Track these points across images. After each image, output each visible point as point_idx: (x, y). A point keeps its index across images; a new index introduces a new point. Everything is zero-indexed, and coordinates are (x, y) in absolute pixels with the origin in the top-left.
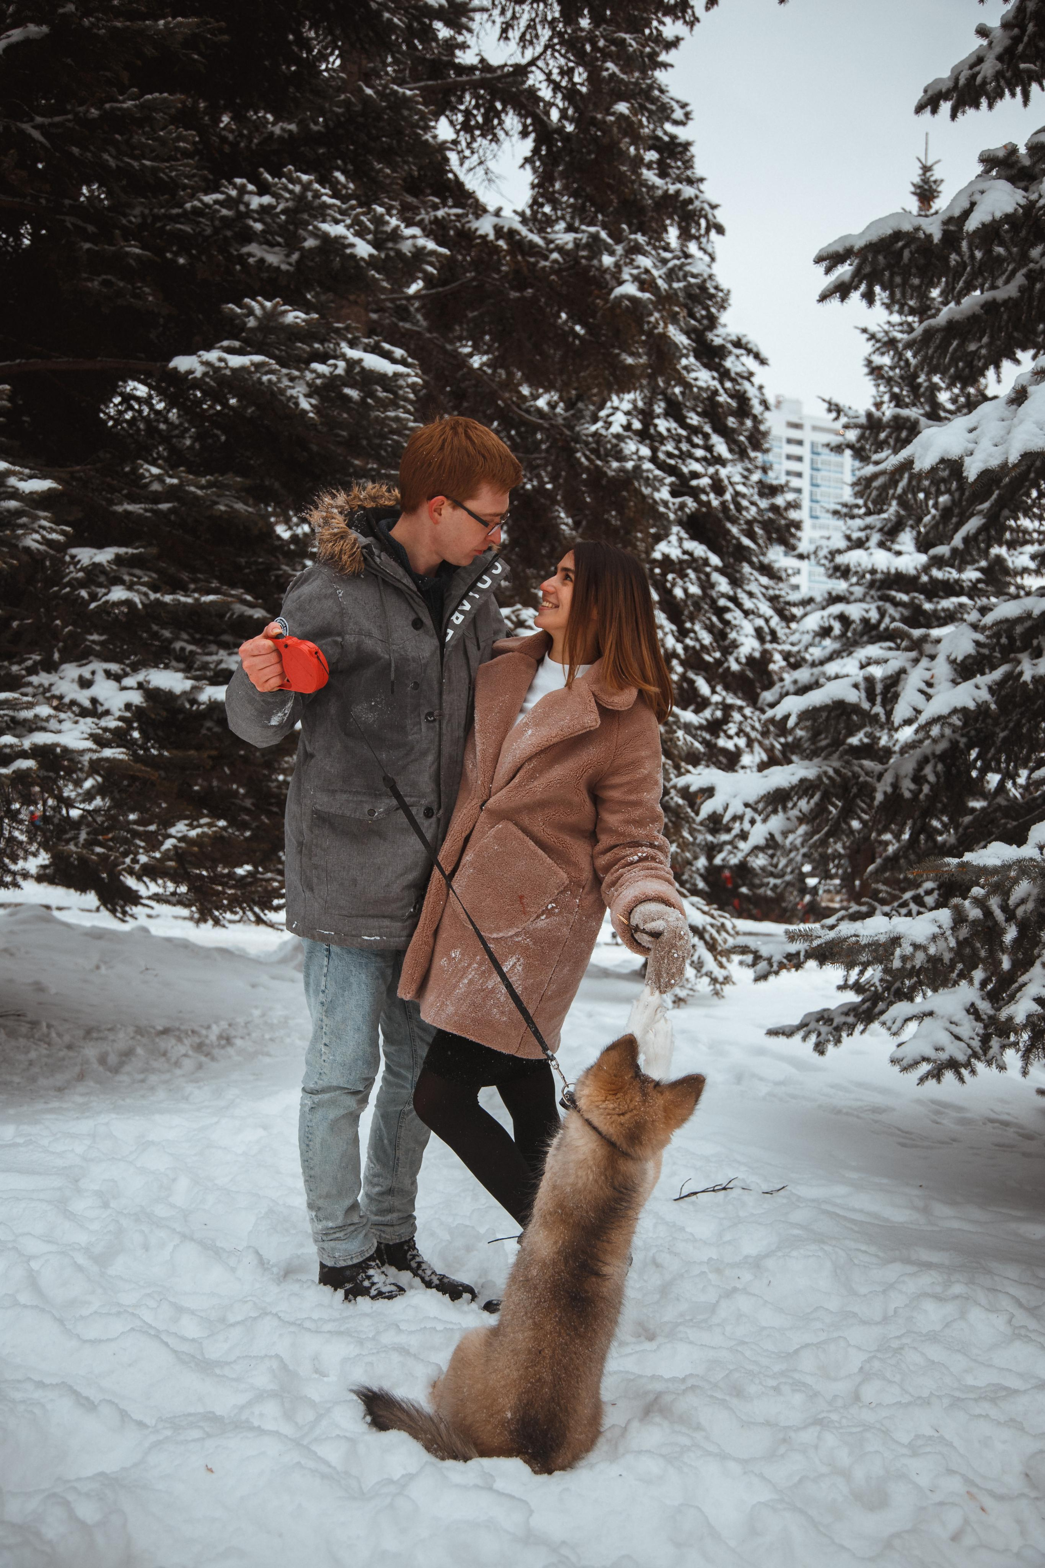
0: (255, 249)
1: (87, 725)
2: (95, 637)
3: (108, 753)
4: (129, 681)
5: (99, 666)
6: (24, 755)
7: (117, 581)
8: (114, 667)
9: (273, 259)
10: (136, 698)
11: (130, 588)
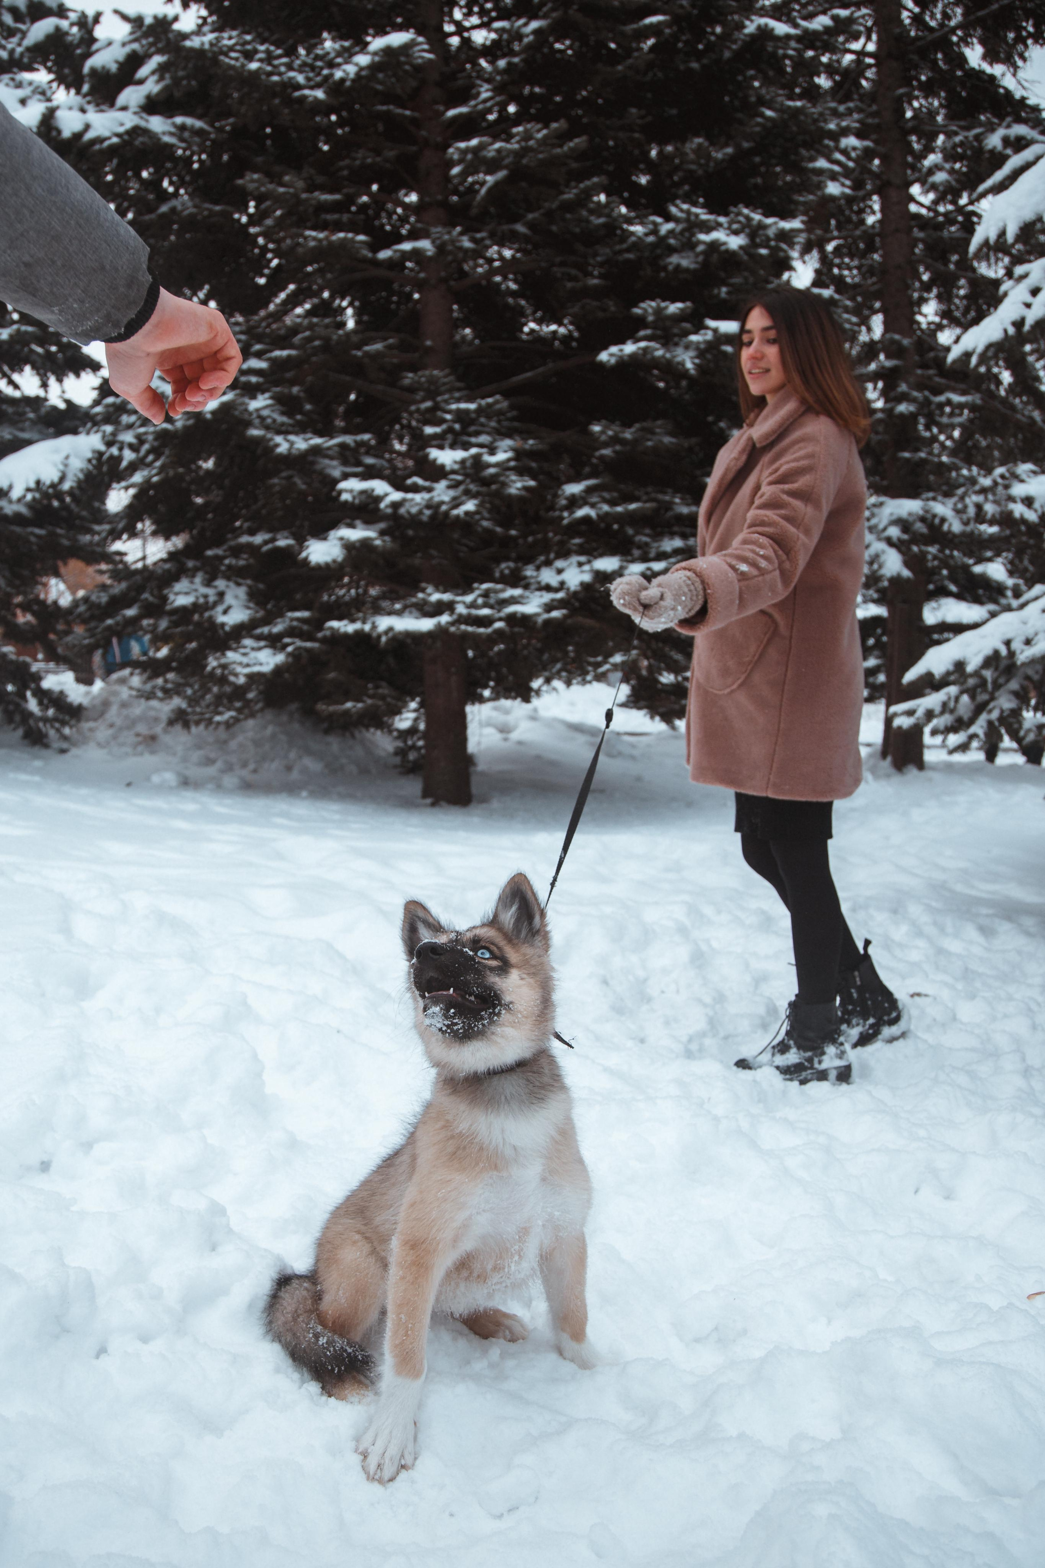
0: (674, 259)
1: (547, 597)
2: (577, 541)
3: (555, 614)
4: (586, 568)
5: (575, 559)
6: (500, 619)
7: (585, 503)
8: (583, 559)
9: (685, 263)
10: (587, 578)
11: (593, 506)
